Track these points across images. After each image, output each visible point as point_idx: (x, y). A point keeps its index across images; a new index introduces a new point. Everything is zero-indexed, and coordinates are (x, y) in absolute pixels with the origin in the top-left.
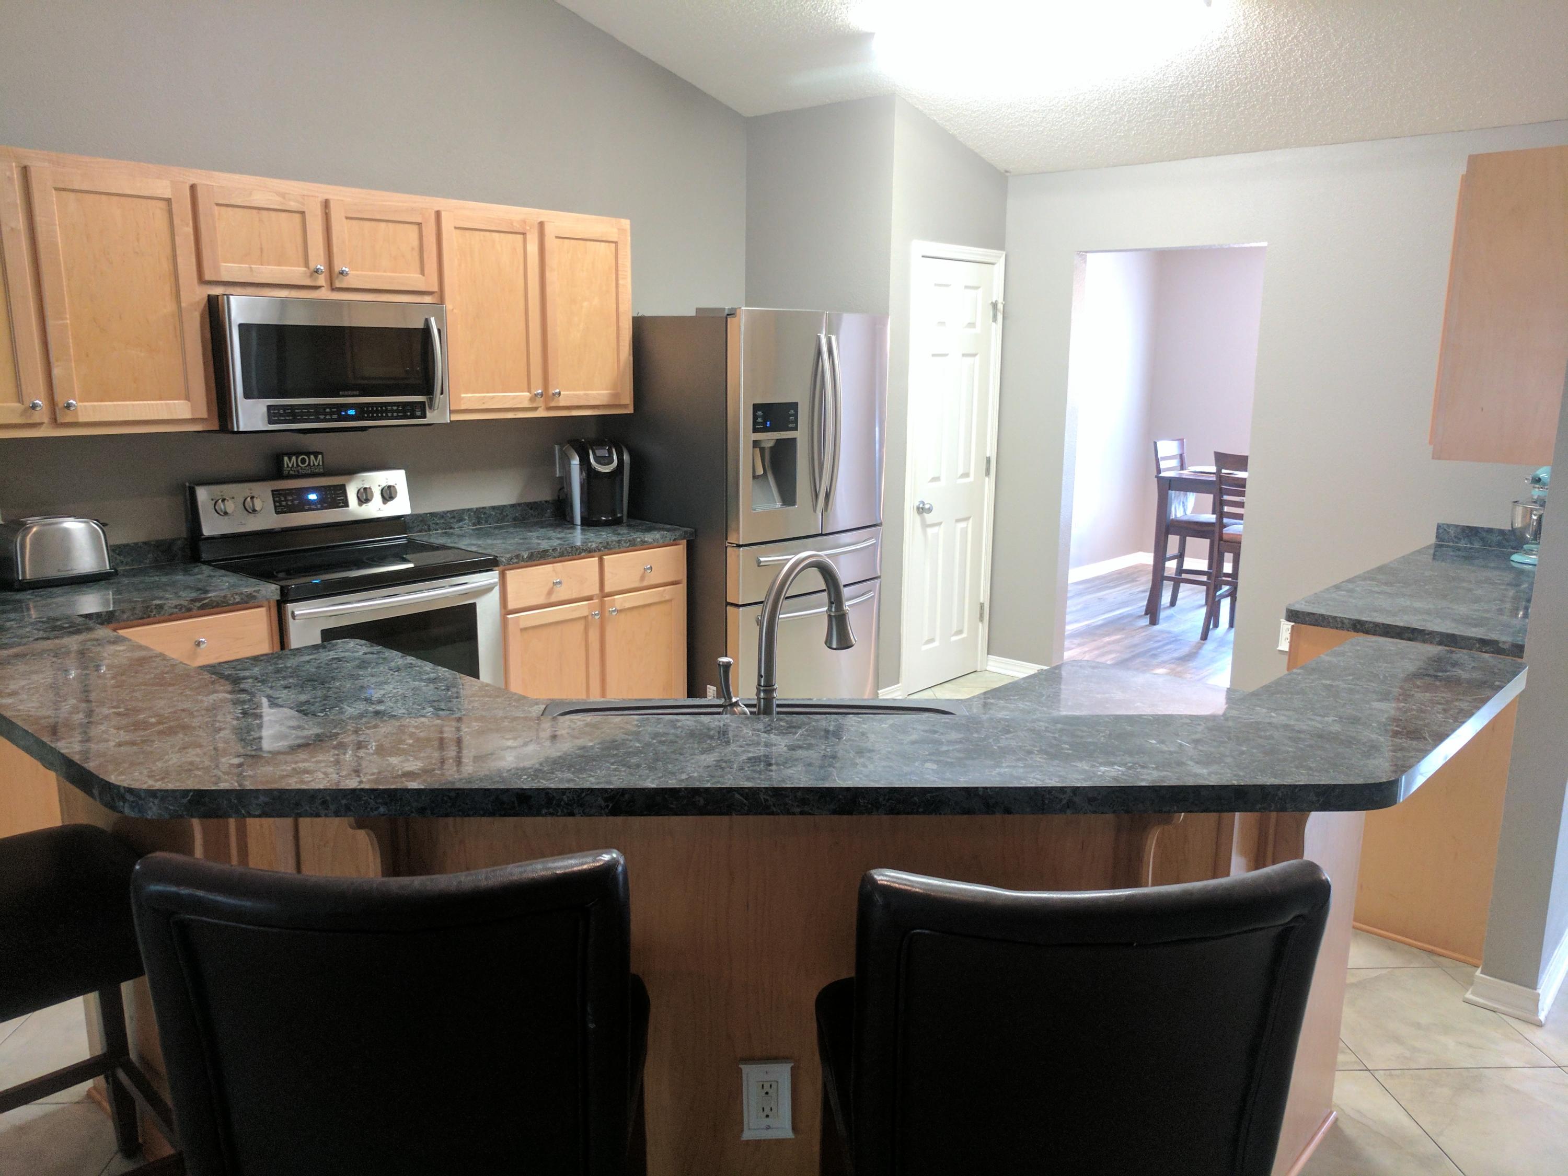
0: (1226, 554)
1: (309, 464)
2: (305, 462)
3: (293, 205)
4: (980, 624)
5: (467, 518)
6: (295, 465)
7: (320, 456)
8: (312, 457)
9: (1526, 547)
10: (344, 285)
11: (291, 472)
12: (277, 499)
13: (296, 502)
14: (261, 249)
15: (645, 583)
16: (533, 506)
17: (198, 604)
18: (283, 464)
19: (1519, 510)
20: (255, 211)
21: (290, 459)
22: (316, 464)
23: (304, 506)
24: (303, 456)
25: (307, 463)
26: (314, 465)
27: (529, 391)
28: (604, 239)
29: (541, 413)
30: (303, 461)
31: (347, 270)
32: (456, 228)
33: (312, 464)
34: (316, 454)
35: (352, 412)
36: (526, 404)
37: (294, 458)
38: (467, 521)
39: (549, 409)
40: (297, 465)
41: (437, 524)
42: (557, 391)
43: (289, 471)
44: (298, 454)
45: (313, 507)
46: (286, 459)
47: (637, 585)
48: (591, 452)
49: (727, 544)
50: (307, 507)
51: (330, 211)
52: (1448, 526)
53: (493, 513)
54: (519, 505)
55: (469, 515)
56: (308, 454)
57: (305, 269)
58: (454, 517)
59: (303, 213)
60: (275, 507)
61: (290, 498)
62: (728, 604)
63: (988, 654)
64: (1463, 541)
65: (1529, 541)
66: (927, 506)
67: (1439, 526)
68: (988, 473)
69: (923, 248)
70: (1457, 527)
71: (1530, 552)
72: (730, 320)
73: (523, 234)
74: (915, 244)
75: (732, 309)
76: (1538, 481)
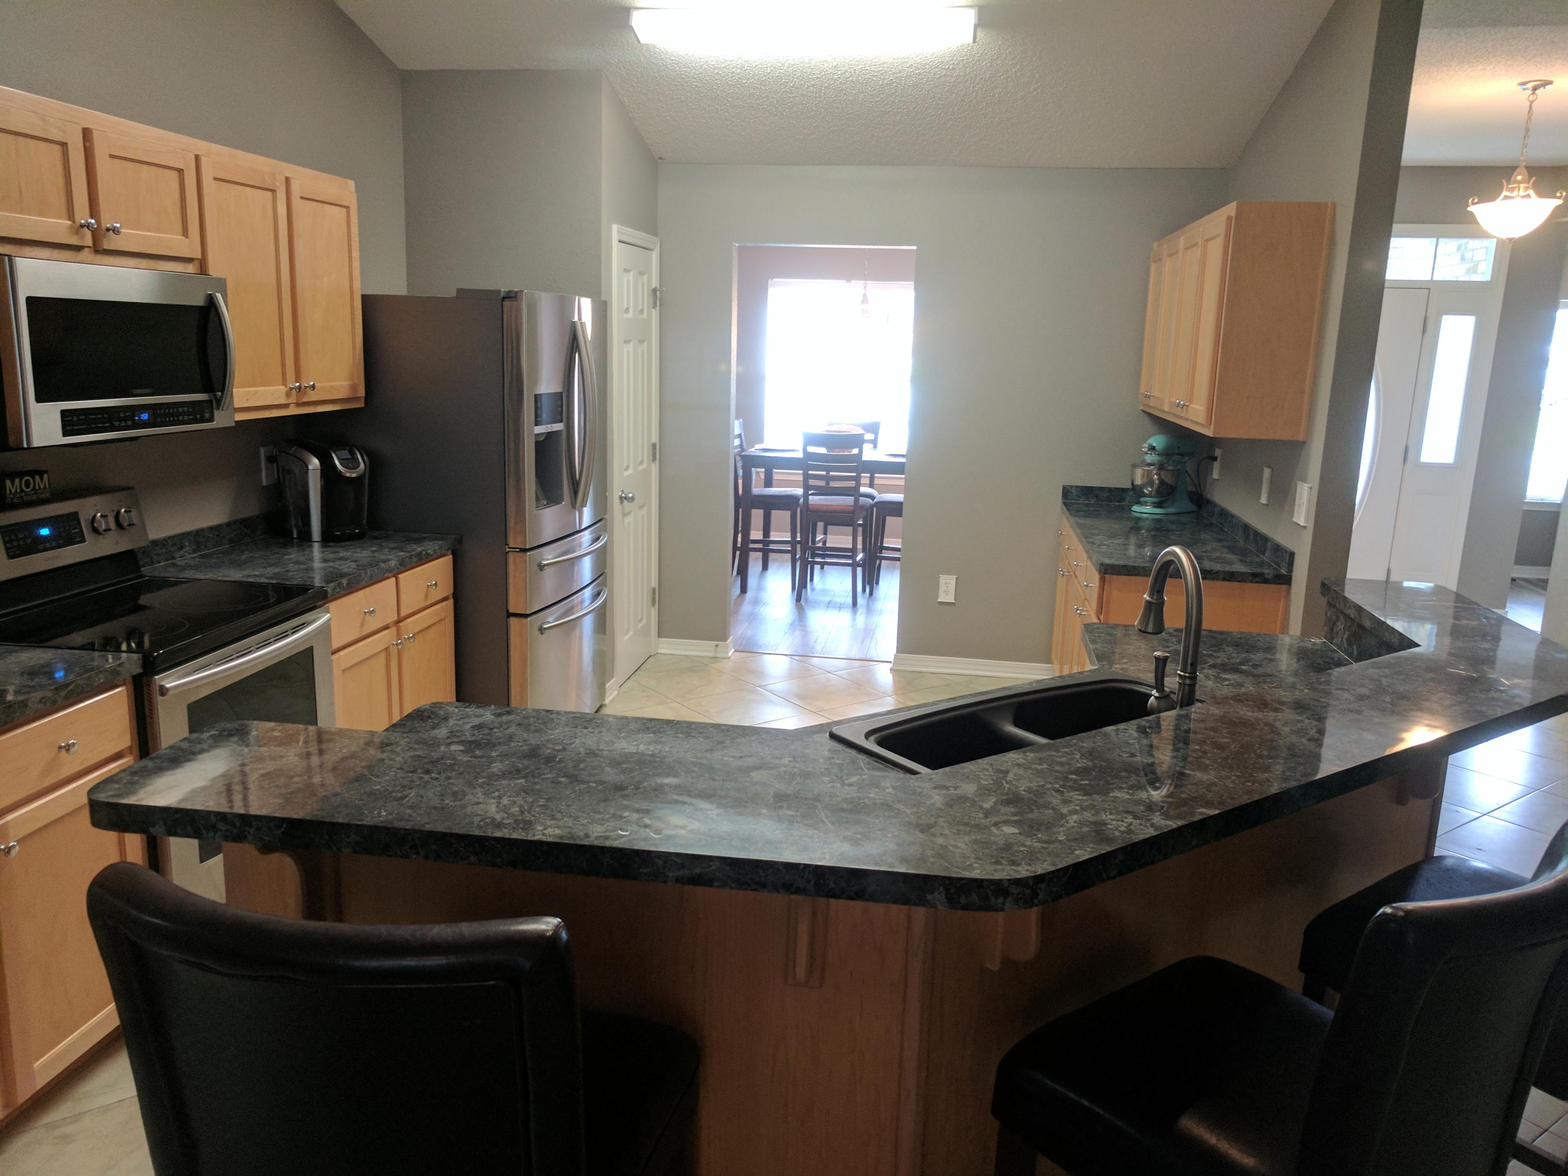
0: (819, 523)
1: (34, 488)
2: (30, 484)
3: (55, 135)
4: (653, 609)
5: (187, 544)
6: (18, 491)
7: (45, 476)
8: (37, 478)
9: (1142, 499)
10: (112, 247)
11: (15, 500)
12: (6, 538)
13: (29, 541)
14: (20, 191)
15: (429, 602)
16: (245, 523)
17: (63, 693)
18: (6, 491)
19: (1139, 472)
20: (11, 137)
21: (13, 483)
22: (42, 487)
23: (36, 546)
24: (27, 478)
25: (32, 486)
26: (40, 488)
27: (284, 384)
28: (339, 203)
29: (293, 411)
30: (27, 484)
31: (118, 225)
32: (216, 179)
33: (37, 487)
34: (41, 473)
35: (145, 416)
36: (283, 401)
37: (17, 481)
38: (188, 548)
39: (298, 405)
40: (22, 491)
41: (159, 555)
42: (312, 383)
43: (12, 499)
44: (21, 474)
45: (48, 545)
46: (8, 482)
47: (422, 605)
48: (334, 455)
49: (508, 550)
50: (41, 547)
51: (92, 144)
52: (1071, 487)
53: (211, 535)
54: (235, 522)
55: (190, 540)
56: (32, 473)
57: (70, 222)
58: (174, 545)
59: (64, 145)
60: (7, 549)
61: (21, 536)
62: (510, 615)
63: (659, 637)
64: (1082, 499)
65: (1145, 495)
66: (630, 495)
67: (1064, 488)
68: (654, 459)
69: (619, 232)
70: (1077, 487)
71: (1145, 504)
72: (507, 303)
73: (273, 191)
74: (615, 227)
75: (510, 292)
76: (1152, 448)
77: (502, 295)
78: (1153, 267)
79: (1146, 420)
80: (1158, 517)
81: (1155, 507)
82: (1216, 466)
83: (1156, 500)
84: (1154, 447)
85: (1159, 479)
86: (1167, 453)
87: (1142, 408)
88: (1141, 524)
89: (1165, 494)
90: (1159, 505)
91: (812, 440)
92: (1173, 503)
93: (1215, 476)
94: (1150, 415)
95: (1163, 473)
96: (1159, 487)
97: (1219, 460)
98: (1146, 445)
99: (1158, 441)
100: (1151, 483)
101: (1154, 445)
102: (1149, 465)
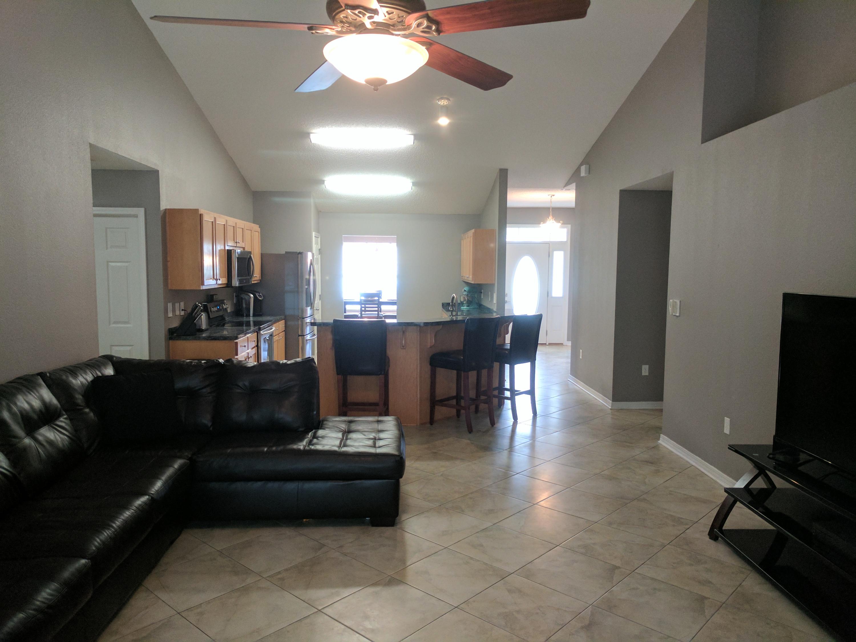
3: (233, 225)
9: (464, 305)
14: (230, 237)
15: (280, 332)
19: (462, 297)
31: (239, 242)
32: (246, 229)
34: (217, 295)
42: (255, 276)
48: (256, 294)
49: (299, 318)
51: (237, 226)
52: (444, 303)
57: (235, 242)
59: (234, 227)
64: (448, 306)
65: (464, 304)
66: (318, 308)
67: (442, 303)
68: (320, 299)
69: (315, 234)
70: (446, 303)
71: (464, 306)
72: (299, 255)
73: (251, 230)
74: (314, 233)
75: (300, 252)
76: (465, 291)
77: (298, 253)
78: (462, 241)
79: (463, 283)
80: (468, 309)
81: (467, 307)
82: (482, 294)
83: (467, 305)
84: (465, 290)
85: (467, 299)
86: (469, 292)
87: (462, 280)
88: (464, 312)
89: (469, 303)
90: (468, 306)
91: (362, 295)
92: (472, 306)
93: (482, 297)
94: (464, 282)
95: (468, 297)
96: (467, 301)
97: (483, 293)
98: (463, 290)
99: (466, 288)
100: (465, 300)
101: (465, 289)
102: (465, 295)
